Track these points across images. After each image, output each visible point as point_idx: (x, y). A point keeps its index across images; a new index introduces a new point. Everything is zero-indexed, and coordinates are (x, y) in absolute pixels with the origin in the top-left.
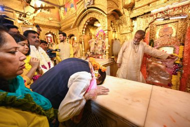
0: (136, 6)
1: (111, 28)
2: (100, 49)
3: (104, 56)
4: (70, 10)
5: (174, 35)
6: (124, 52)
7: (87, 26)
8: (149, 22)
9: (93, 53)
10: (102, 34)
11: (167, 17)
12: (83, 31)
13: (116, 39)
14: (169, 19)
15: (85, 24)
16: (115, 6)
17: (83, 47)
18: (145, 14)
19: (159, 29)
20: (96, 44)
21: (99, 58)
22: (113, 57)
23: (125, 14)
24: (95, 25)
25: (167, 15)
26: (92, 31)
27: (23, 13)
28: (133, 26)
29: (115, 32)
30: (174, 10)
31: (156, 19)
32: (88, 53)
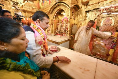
0: (90, 3)
1: (72, 17)
2: (64, 30)
3: (66, 34)
4: (46, 2)
5: (113, 25)
6: (79, 33)
7: (57, 14)
8: (98, 14)
9: (59, 32)
10: (66, 20)
11: (110, 13)
12: (54, 17)
13: (75, 24)
14: (111, 14)
15: (55, 13)
16: (76, 2)
17: (53, 27)
18: (95, 9)
19: (103, 20)
20: (61, 26)
21: (63, 35)
22: (72, 35)
23: (82, 8)
24: (62, 14)
25: (110, 11)
26: (60, 17)
27: (16, 2)
28: (87, 17)
29: (75, 19)
30: (115, 8)
31: (102, 13)
32: (56, 31)
